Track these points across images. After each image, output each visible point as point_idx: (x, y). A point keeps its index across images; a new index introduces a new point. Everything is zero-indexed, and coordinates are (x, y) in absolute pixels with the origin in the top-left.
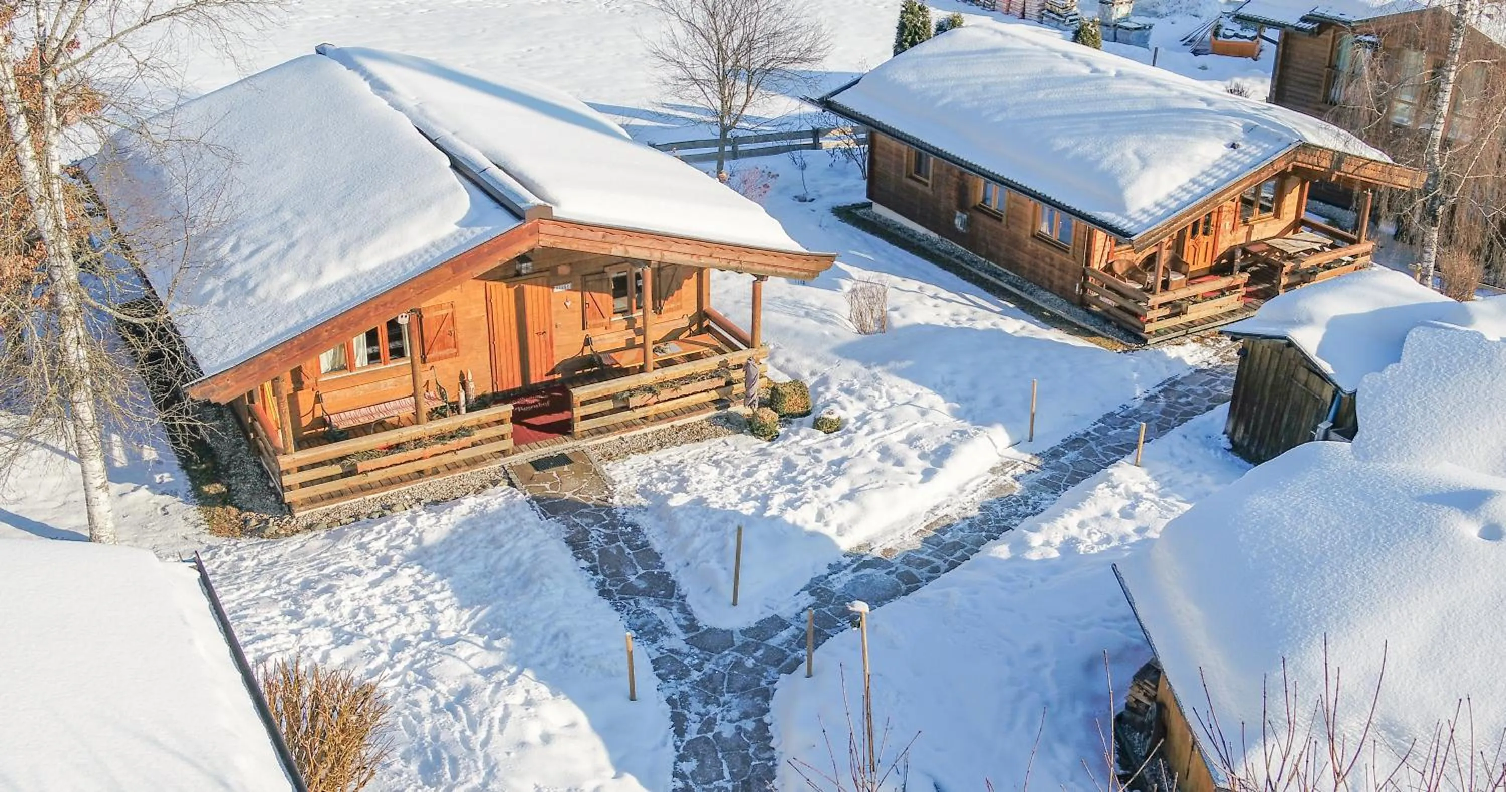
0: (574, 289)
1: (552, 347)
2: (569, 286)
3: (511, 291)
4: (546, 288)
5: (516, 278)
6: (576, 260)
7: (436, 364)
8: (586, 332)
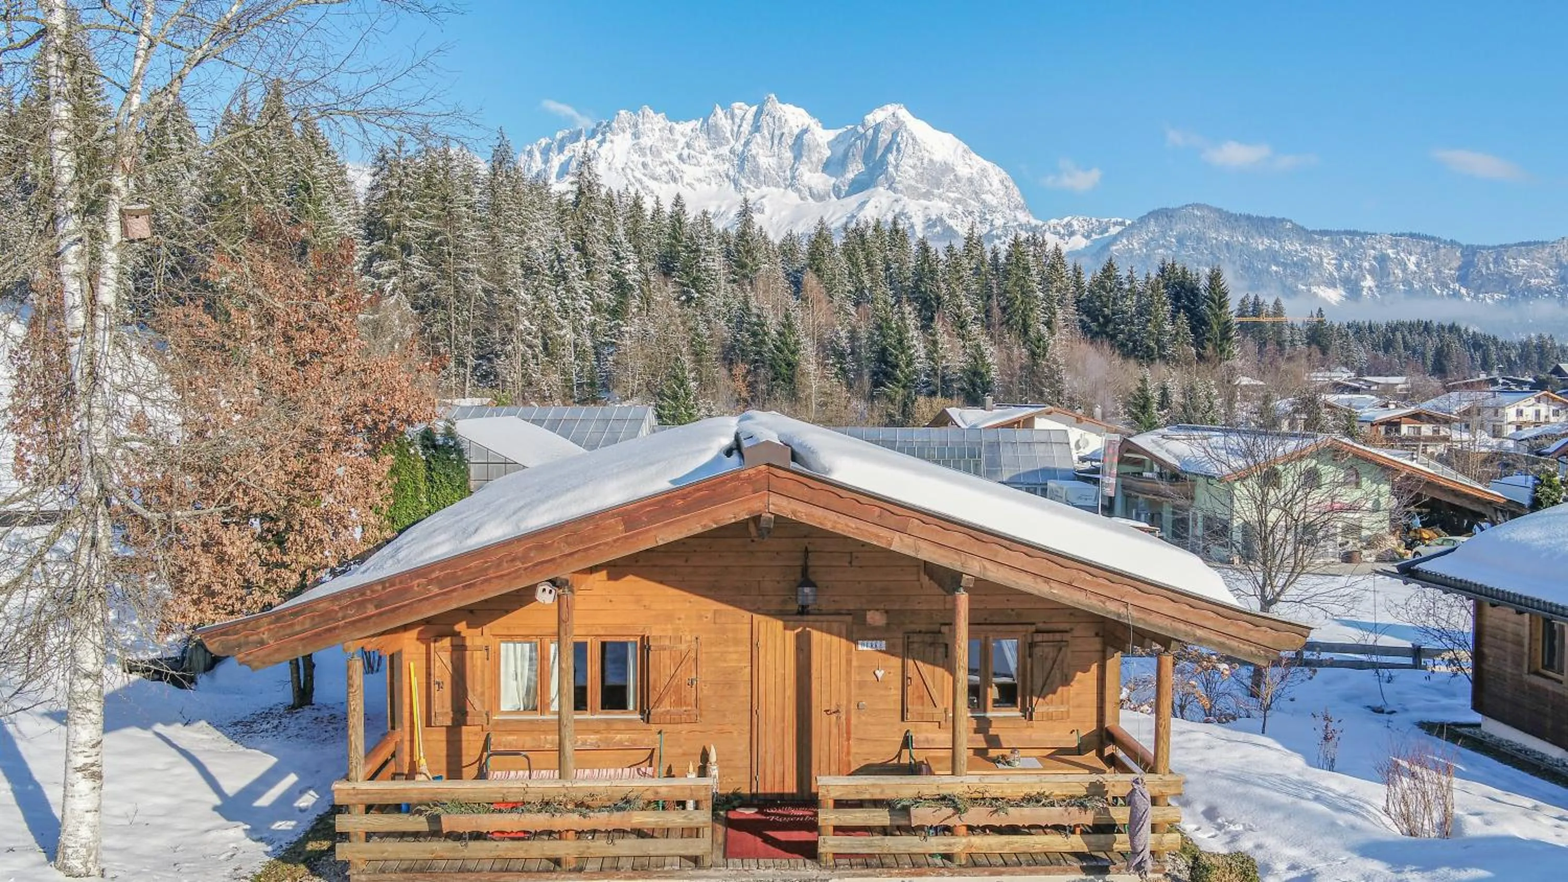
0: (889, 651)
1: (848, 739)
2: (882, 645)
3: (790, 635)
4: (843, 641)
5: (799, 617)
6: (896, 607)
7: (667, 728)
8: (906, 726)
